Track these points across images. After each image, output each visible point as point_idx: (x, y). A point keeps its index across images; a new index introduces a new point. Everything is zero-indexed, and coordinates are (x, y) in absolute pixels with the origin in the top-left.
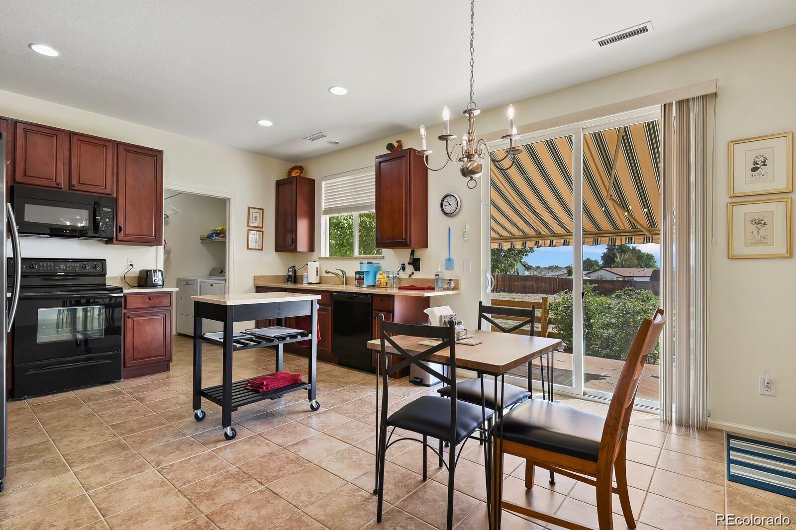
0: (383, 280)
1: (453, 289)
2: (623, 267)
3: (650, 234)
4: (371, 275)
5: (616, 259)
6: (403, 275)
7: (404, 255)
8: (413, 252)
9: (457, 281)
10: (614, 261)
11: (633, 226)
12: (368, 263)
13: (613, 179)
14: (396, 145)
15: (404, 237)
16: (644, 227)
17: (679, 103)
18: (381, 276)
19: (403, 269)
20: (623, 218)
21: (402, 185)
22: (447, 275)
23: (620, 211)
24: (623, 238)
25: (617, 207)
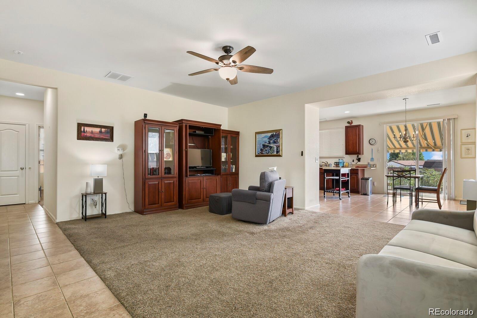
0: (347, 165)
1: (375, 167)
2: (404, 159)
3: (435, 148)
4: (342, 163)
5: (399, 155)
6: (353, 163)
7: (355, 157)
8: (358, 156)
9: (376, 165)
10: (398, 157)
11: (428, 145)
12: (342, 159)
13: (424, 133)
14: (351, 122)
15: (358, 151)
16: (432, 146)
17: (448, 119)
18: (346, 164)
19: (353, 161)
20: (424, 143)
21: (357, 136)
22: (371, 163)
23: (424, 140)
24: (424, 149)
25: (423, 140)
